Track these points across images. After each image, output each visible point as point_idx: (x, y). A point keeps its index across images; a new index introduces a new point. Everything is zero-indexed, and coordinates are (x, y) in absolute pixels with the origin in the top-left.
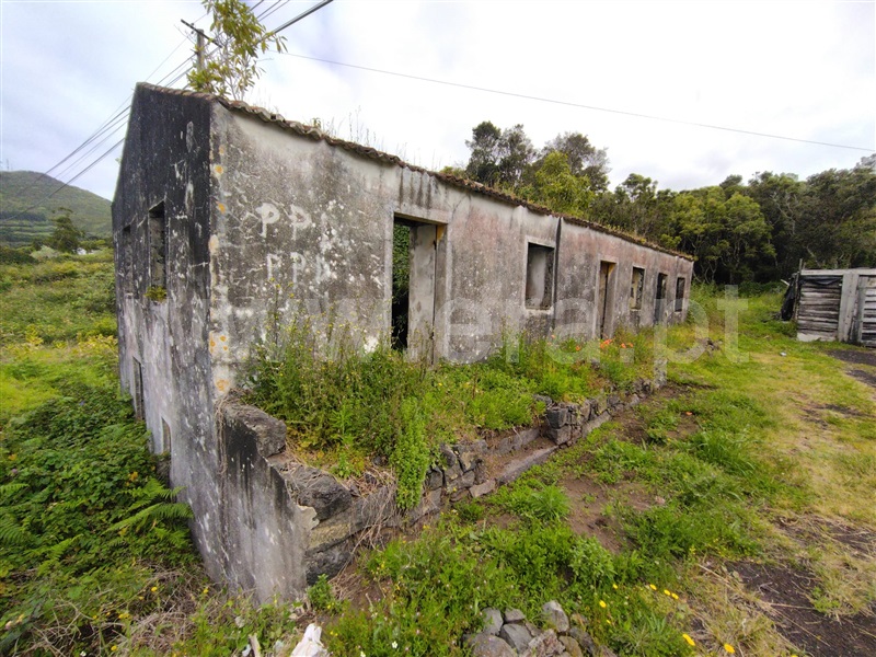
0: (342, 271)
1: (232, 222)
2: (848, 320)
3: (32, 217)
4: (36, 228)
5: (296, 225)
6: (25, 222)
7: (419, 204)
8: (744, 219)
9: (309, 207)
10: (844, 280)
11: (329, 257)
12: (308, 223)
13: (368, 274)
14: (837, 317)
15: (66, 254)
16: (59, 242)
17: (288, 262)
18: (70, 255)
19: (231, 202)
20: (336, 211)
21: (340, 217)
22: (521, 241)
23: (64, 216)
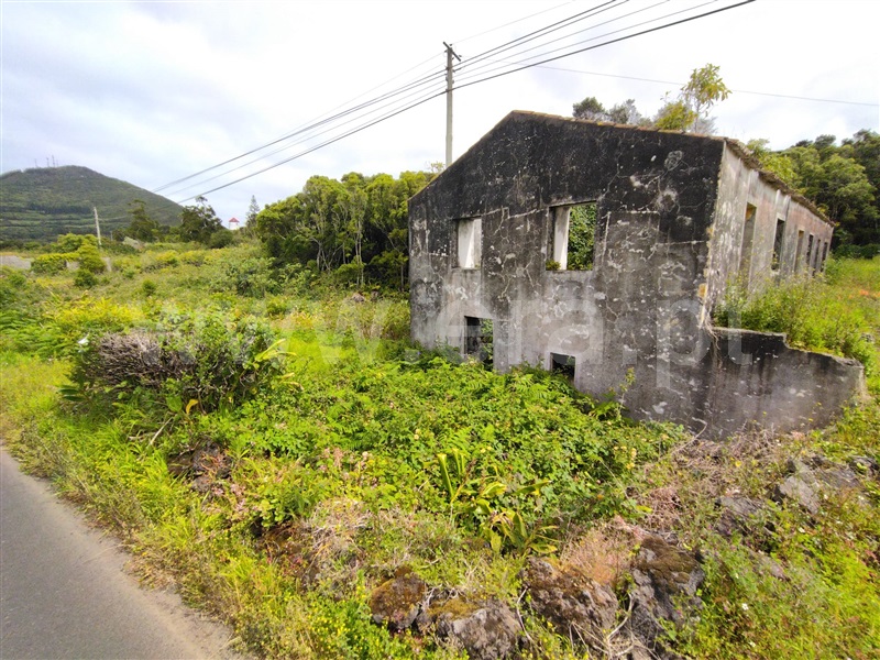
3: (78, 211)
7: (753, 194)
8: (845, 181)
9: (732, 203)
16: (137, 232)
20: (736, 205)
23: (139, 208)
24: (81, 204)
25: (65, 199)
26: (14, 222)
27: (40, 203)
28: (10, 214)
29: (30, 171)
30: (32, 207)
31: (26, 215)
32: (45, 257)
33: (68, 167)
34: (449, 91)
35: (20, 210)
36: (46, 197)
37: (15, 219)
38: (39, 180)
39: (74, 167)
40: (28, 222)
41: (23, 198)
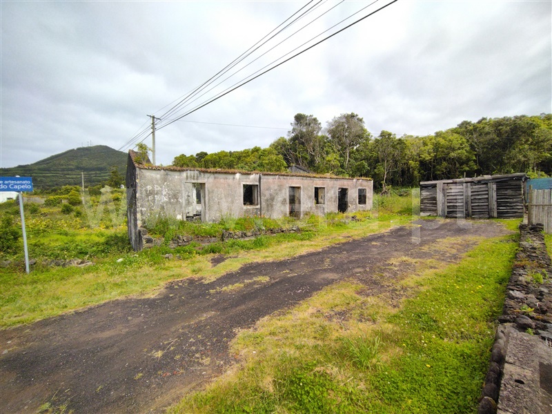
0: (170, 199)
1: (141, 191)
2: (441, 205)
3: (101, 169)
4: (102, 175)
5: (156, 189)
6: (98, 172)
7: (194, 179)
8: (454, 150)
9: (159, 185)
10: (437, 186)
11: (165, 195)
12: (159, 188)
13: (177, 199)
14: (436, 204)
15: (115, 189)
16: (113, 183)
17: (154, 197)
18: (117, 189)
19: (140, 186)
20: (167, 185)
21: (168, 186)
22: (240, 184)
23: (115, 170)
24: (102, 166)
25: (95, 163)
26: (68, 176)
27: (82, 166)
28: (66, 172)
29: (79, 149)
30: (78, 168)
31: (74, 173)
32: (51, 197)
33: (98, 146)
34: (153, 133)
35: (72, 170)
36: (86, 162)
37: (68, 175)
38: (82, 154)
39: (101, 146)
40: (75, 176)
41: (74, 163)
